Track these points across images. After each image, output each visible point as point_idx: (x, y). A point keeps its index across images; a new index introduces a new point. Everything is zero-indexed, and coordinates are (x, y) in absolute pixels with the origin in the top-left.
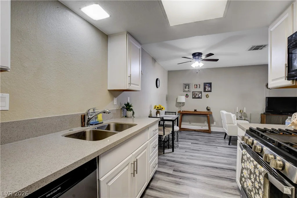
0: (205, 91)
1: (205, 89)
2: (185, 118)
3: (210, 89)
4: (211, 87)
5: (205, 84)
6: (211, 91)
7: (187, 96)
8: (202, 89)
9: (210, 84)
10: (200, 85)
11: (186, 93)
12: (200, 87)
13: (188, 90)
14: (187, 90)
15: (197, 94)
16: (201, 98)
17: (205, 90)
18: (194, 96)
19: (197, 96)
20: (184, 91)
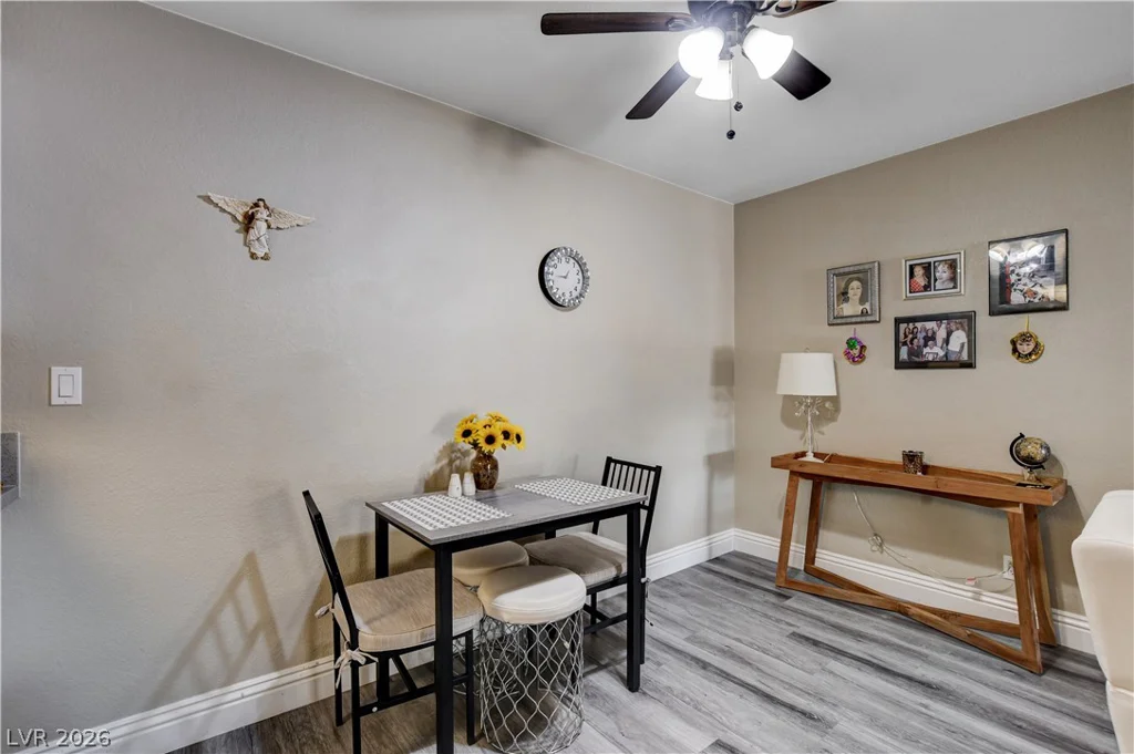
3: (1048, 283)
6: (1062, 306)
7: (856, 352)
8: (970, 295)
9: (1054, 241)
10: (953, 265)
12: (953, 279)
13: (864, 313)
14: (850, 308)
15: (933, 338)
16: (969, 365)
17: (1005, 298)
18: (904, 350)
19: (933, 352)
20: (837, 321)
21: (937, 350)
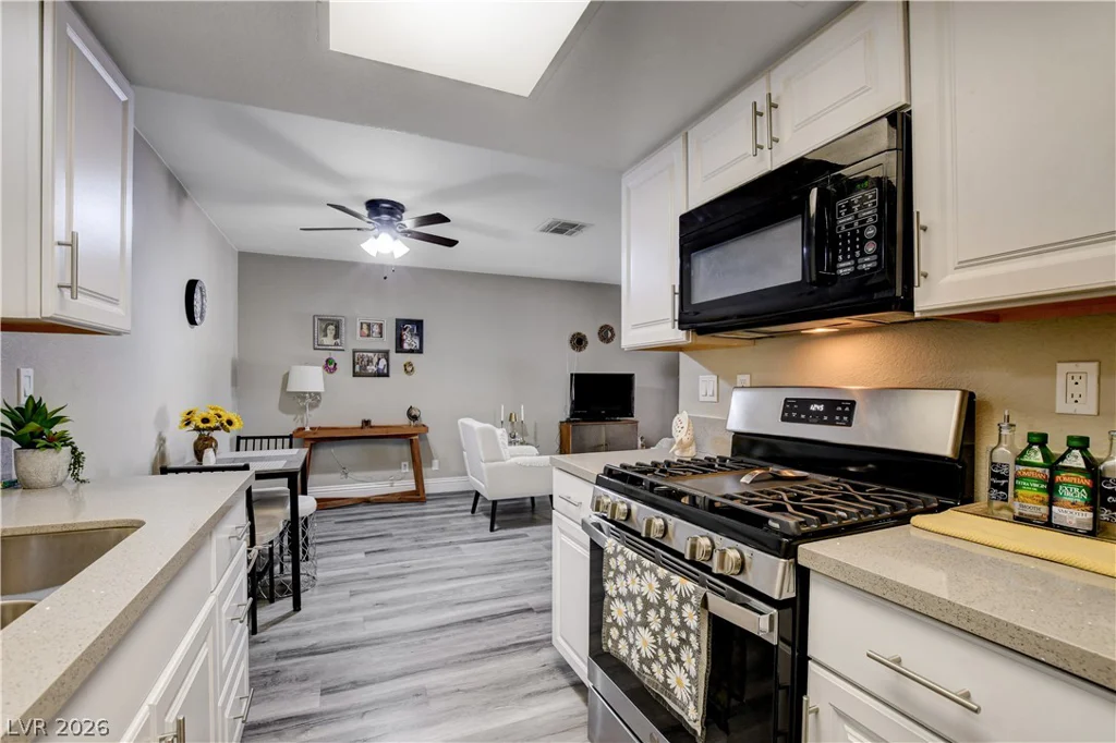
0: (400, 348)
1: (400, 341)
2: (326, 454)
3: (417, 341)
4: (420, 335)
5: (401, 325)
6: (420, 351)
7: (330, 366)
8: (388, 342)
9: (419, 324)
10: (381, 326)
11: (325, 355)
12: (381, 333)
13: (336, 344)
14: (329, 340)
15: (372, 361)
16: (387, 375)
17: (402, 346)
18: (357, 367)
19: (371, 368)
20: (318, 347)
21: (373, 367)
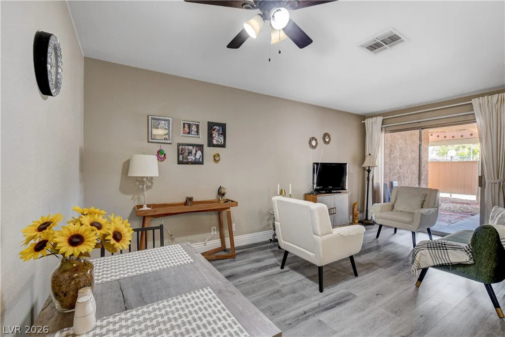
0: (210, 144)
3: (222, 139)
4: (224, 134)
5: (211, 126)
6: (223, 146)
7: (161, 156)
9: (223, 126)
10: (198, 126)
12: (197, 132)
13: (165, 139)
15: (191, 153)
16: (202, 163)
17: (212, 142)
18: (181, 157)
19: (191, 158)
20: (152, 140)
21: (192, 157)
